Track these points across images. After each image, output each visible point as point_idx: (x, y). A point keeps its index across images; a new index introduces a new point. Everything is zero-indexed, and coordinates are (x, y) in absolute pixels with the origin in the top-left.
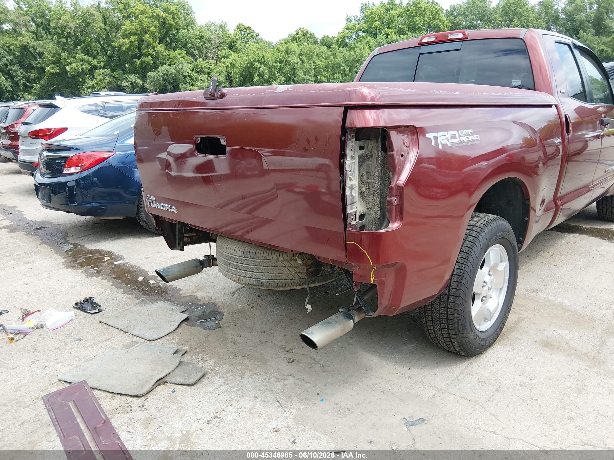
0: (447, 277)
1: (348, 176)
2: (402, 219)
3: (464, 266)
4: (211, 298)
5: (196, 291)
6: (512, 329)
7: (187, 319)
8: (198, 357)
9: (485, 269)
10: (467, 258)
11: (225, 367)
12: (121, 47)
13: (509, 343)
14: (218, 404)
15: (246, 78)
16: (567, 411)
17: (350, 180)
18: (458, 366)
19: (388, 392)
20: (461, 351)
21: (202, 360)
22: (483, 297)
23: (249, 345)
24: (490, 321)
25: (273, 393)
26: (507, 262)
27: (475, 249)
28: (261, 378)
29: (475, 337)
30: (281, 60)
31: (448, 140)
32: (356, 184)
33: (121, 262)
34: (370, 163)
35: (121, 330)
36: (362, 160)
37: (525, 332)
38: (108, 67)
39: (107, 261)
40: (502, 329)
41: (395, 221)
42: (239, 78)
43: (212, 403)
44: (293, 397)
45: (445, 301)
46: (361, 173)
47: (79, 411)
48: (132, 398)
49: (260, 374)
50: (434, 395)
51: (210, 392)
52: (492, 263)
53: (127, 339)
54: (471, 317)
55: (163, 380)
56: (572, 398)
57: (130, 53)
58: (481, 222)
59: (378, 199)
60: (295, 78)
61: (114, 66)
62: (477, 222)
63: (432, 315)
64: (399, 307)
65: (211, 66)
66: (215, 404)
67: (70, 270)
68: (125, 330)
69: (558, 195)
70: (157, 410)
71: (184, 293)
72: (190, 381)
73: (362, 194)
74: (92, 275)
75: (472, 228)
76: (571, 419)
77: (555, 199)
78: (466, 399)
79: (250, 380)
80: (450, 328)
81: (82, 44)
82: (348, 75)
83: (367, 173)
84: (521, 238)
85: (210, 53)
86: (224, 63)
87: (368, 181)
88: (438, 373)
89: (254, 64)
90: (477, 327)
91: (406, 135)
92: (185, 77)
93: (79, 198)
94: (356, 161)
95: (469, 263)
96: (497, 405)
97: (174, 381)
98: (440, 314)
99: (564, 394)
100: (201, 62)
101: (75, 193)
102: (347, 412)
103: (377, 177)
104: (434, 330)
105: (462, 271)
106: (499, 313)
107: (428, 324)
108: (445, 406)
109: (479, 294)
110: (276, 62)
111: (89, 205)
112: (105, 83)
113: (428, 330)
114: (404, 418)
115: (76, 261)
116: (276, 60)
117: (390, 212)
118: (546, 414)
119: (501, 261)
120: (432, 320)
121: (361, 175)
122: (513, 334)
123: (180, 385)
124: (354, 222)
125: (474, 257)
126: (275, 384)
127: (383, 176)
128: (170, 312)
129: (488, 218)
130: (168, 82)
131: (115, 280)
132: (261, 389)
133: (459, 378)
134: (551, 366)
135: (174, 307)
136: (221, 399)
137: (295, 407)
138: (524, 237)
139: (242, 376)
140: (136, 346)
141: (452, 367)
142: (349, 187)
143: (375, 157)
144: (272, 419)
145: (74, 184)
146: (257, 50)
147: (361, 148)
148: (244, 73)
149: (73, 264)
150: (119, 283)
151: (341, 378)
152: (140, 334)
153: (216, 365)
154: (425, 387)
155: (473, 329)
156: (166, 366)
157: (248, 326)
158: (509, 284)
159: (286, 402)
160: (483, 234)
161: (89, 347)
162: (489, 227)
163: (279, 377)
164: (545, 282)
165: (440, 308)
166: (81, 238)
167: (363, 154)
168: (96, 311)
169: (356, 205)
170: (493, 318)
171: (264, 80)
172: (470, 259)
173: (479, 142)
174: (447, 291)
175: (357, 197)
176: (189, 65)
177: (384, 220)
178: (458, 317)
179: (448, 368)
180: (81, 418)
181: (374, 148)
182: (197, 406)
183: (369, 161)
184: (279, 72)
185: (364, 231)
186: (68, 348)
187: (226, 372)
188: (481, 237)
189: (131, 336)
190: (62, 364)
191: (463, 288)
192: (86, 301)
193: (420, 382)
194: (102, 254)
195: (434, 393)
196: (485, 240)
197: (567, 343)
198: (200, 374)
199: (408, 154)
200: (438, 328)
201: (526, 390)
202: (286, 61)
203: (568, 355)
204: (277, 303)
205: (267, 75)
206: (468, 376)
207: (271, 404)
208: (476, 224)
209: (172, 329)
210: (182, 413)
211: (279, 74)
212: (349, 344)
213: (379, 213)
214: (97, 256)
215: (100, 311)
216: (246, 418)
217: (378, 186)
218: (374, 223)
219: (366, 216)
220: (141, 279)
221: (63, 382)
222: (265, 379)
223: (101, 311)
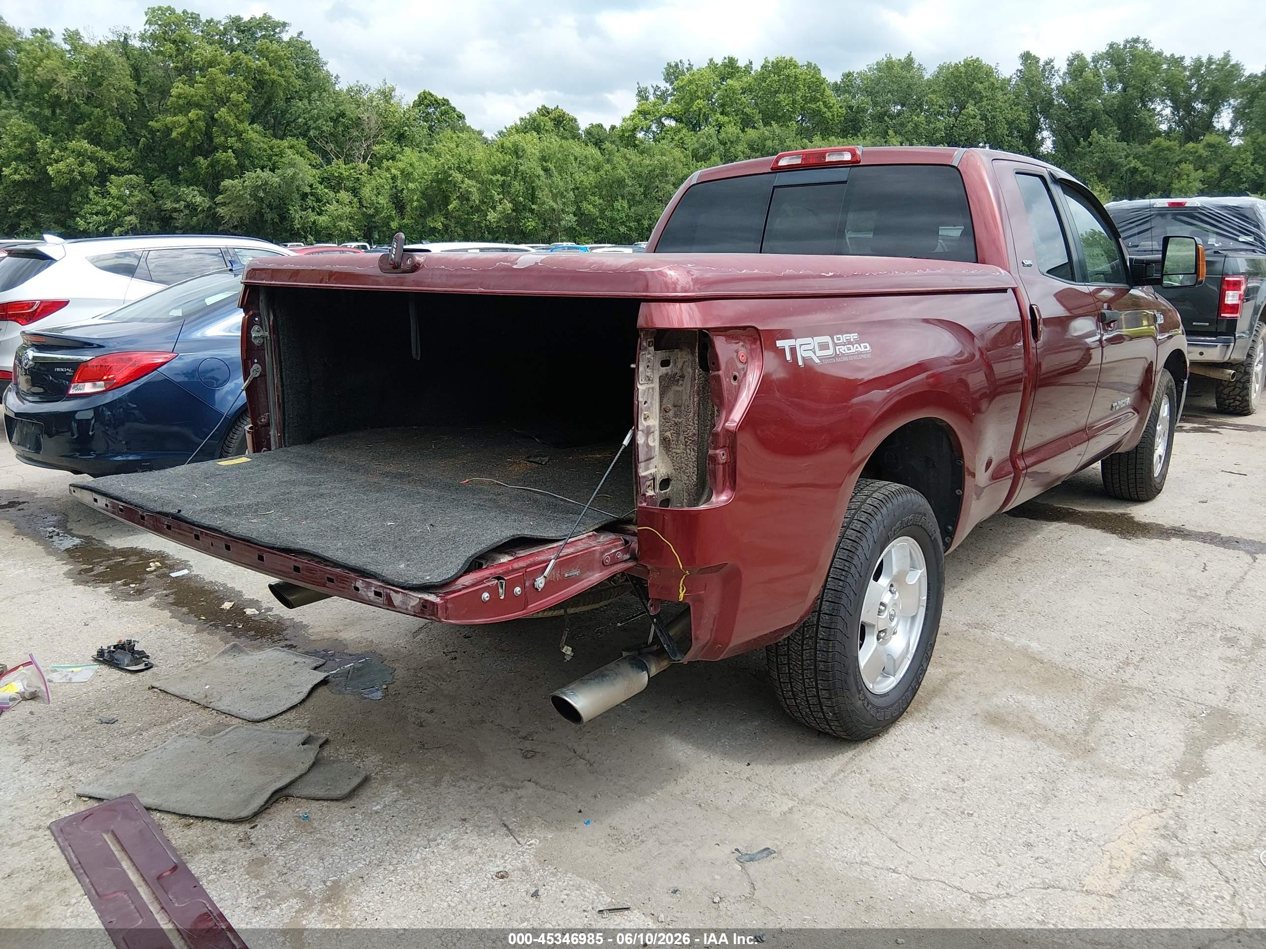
0: (814, 592)
1: (642, 411)
2: (733, 488)
3: (844, 573)
4: (372, 641)
5: (341, 628)
6: (935, 692)
7: (324, 682)
8: (350, 751)
9: (884, 581)
10: (849, 559)
11: (404, 768)
12: (168, 130)
13: (928, 717)
14: (391, 833)
15: (434, 202)
16: (1023, 833)
17: (645, 419)
18: (835, 759)
19: (708, 805)
20: (839, 729)
21: (358, 755)
22: (880, 632)
23: (449, 729)
24: (894, 676)
25: (496, 812)
26: (924, 569)
27: (864, 543)
28: (473, 786)
29: (866, 704)
30: (505, 167)
31: (814, 353)
32: (654, 426)
33: (185, 572)
34: (680, 389)
35: (194, 702)
36: (666, 384)
37: (957, 698)
38: (140, 170)
39: (155, 571)
40: (915, 691)
41: (722, 492)
42: (418, 200)
43: (381, 832)
44: (534, 818)
45: (810, 637)
46: (663, 407)
47: (123, 849)
48: (225, 825)
49: (471, 779)
50: (791, 810)
51: (377, 812)
52: (895, 570)
53: (207, 720)
54: (857, 666)
55: (286, 792)
56: (1032, 811)
57: (188, 144)
58: (875, 495)
59: (692, 453)
60: (534, 207)
61: (155, 170)
62: (868, 496)
63: (789, 664)
64: (728, 644)
65: (361, 174)
66: (386, 833)
67: (81, 588)
68: (203, 702)
69: (1019, 450)
70: (275, 846)
71: (318, 634)
72: (338, 793)
73: (665, 442)
74: (127, 597)
75: (860, 507)
76: (1029, 845)
77: (1014, 456)
78: (847, 814)
79: (452, 789)
80: (820, 687)
81: (85, 121)
82: (640, 202)
83: (675, 406)
84: (950, 527)
85: (358, 149)
86: (388, 169)
87: (677, 420)
88: (800, 771)
89: (450, 176)
90: (870, 686)
91: (741, 343)
92: (304, 196)
93: (99, 445)
94: (656, 385)
95: (853, 568)
96: (900, 824)
97: (306, 792)
98: (803, 660)
99: (1019, 805)
100: (339, 167)
101: (91, 433)
102: (634, 841)
103: (691, 415)
104: (792, 691)
105: (841, 583)
106: (909, 662)
107: (782, 680)
108: (810, 826)
109: (873, 626)
110: (495, 172)
111: (119, 458)
112: (132, 205)
113: (782, 691)
114: (737, 850)
115: (92, 570)
116: (494, 169)
117: (714, 474)
118: (985, 838)
119: (913, 567)
120: (789, 672)
121: (664, 410)
122: (936, 701)
123: (318, 800)
124: (650, 493)
125: (862, 557)
126: (501, 795)
127: (702, 412)
128: (292, 668)
129: (889, 488)
130: (268, 207)
131: (175, 607)
132: (473, 804)
133: (836, 779)
134: (1001, 756)
135: (299, 659)
136: (397, 823)
137: (538, 835)
138: (955, 525)
139: (437, 783)
140: (227, 730)
141: (825, 761)
142: (642, 431)
143: (688, 378)
144: (496, 856)
145: (90, 415)
146: (457, 147)
147: (665, 363)
148: (430, 192)
149: (84, 577)
150: (184, 614)
151: (623, 783)
152: (234, 710)
153: (385, 764)
154: (776, 795)
155: (862, 689)
156: (289, 767)
157: (446, 692)
158: (927, 609)
159: (521, 826)
160: (879, 517)
161: (130, 733)
162: (889, 505)
163: (508, 783)
164: (999, 609)
165: (803, 650)
166: (99, 525)
167: (667, 374)
168: (142, 667)
169: (654, 462)
170: (899, 671)
171: (471, 207)
172: (856, 561)
173: (869, 356)
174: (815, 619)
175: (657, 449)
176: (314, 171)
177: (703, 490)
178: (833, 666)
179: (817, 763)
180: (129, 862)
181: (686, 364)
182: (351, 837)
183: (677, 385)
184: (503, 193)
185: (669, 508)
186: (90, 736)
187: (405, 777)
188: (874, 522)
189: (215, 714)
190: (80, 765)
191: (842, 613)
192: (120, 647)
193: (767, 787)
194: (145, 557)
195: (790, 806)
196: (881, 527)
197: (1031, 718)
198: (356, 781)
199: (745, 374)
200: (799, 687)
201: (954, 797)
202: (516, 171)
203: (1032, 737)
204: (502, 651)
205: (476, 197)
206: (853, 774)
207: (493, 831)
208: (866, 499)
209: (296, 699)
210: (323, 849)
211: (501, 196)
212: (640, 722)
213: (695, 478)
214: (133, 560)
215: (149, 667)
216: (446, 856)
217: (693, 430)
218: (685, 494)
219: (672, 482)
220: (227, 605)
221: (87, 799)
222: (481, 788)
223: (151, 667)
